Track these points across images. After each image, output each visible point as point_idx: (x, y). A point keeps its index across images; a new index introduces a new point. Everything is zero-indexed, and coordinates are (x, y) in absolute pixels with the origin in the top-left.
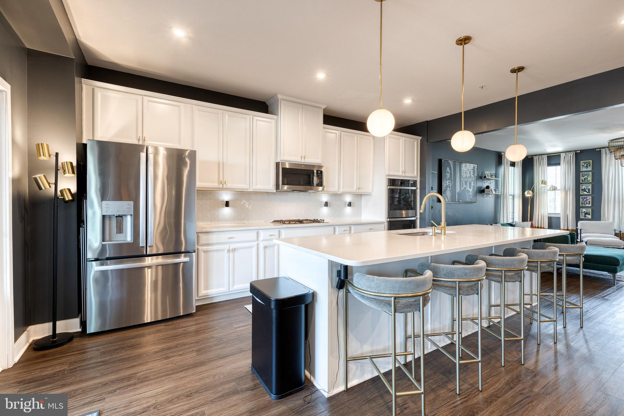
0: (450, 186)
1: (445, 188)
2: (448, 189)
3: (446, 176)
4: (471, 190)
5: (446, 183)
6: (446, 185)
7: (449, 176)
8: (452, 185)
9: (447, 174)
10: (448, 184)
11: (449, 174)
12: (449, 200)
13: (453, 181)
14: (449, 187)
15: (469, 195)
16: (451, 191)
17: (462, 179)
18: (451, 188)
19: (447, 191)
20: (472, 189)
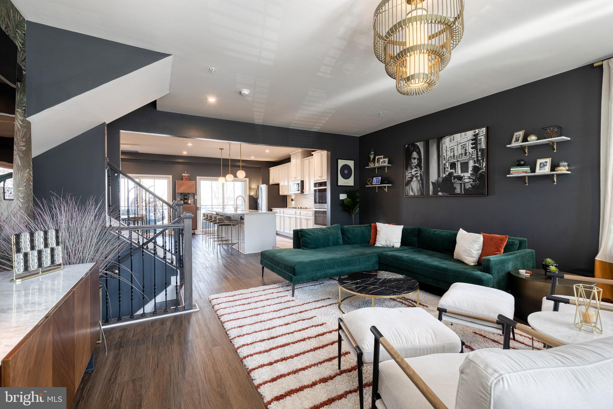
0: (419, 175)
1: (410, 179)
2: (415, 179)
3: (412, 163)
4: (467, 175)
5: (411, 173)
6: (411, 175)
7: (417, 164)
8: (421, 175)
9: (413, 161)
10: (414, 173)
11: (416, 160)
12: (415, 194)
13: (423, 168)
14: (417, 177)
15: (461, 184)
16: (419, 182)
17: (444, 162)
18: (419, 178)
19: (412, 183)
20: (470, 172)
